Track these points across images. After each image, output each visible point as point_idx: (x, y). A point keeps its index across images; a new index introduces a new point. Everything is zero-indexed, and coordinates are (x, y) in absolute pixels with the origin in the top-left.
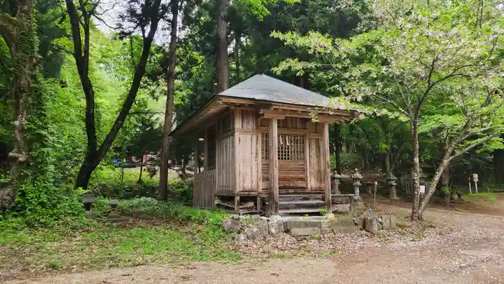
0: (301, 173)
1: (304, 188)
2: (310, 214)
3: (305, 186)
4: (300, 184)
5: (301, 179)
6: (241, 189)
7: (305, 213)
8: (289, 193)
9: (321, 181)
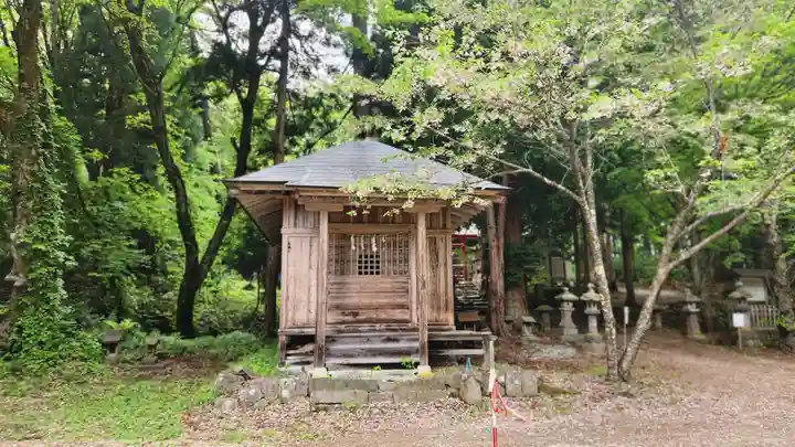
0: (401, 297)
1: (407, 322)
2: (385, 366)
3: (407, 317)
4: (399, 314)
5: (402, 306)
6: (289, 324)
7: (376, 365)
8: (375, 330)
9: (439, 308)
